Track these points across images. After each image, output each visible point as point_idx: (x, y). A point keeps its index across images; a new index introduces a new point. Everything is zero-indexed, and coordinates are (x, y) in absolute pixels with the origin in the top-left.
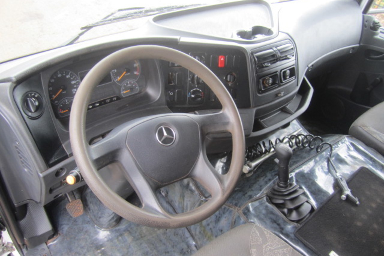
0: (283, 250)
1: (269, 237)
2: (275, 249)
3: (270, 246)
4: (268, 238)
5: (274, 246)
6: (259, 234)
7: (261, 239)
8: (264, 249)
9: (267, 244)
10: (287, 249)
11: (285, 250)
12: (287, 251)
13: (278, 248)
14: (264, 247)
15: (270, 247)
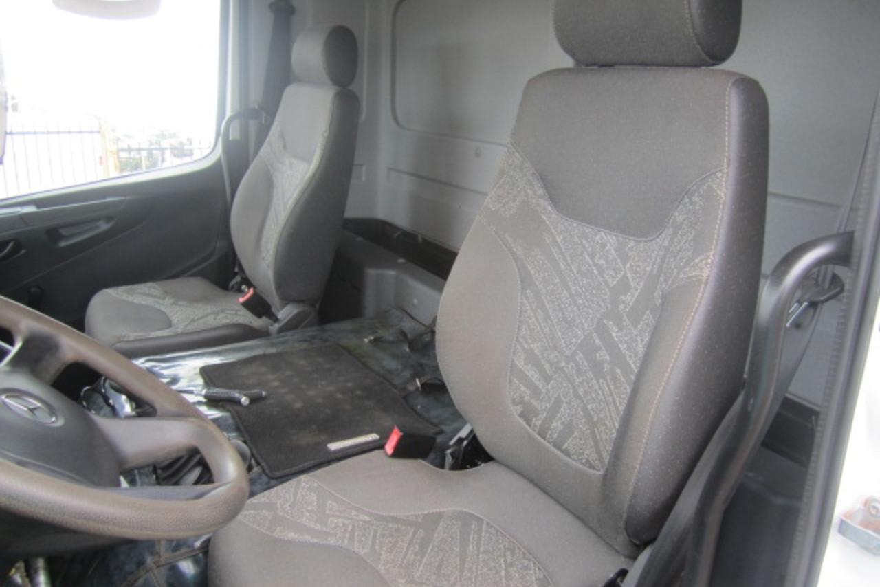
0: (303, 488)
1: (268, 498)
2: (295, 499)
3: (285, 504)
4: (268, 501)
5: (287, 496)
6: (252, 512)
7: (264, 511)
8: (286, 515)
9: (279, 506)
10: (304, 482)
11: (303, 484)
12: (307, 484)
13: (296, 493)
14: (282, 514)
15: (287, 505)
